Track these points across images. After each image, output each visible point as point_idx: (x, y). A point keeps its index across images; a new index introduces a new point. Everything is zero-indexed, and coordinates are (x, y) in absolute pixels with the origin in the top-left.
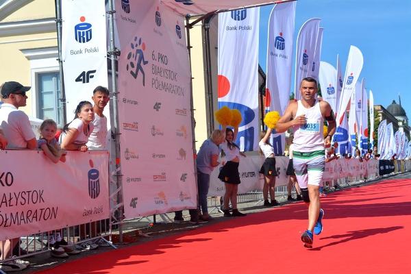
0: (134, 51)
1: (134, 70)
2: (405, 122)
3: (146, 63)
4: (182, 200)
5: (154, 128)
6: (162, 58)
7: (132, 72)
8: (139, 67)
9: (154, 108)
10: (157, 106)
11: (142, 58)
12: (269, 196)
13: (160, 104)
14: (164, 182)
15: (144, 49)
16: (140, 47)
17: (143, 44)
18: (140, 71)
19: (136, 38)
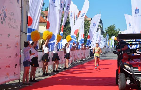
0: (2, 12)
1: (2, 21)
2: (102, 27)
3: (6, 17)
4: (15, 76)
5: (7, 45)
6: (12, 14)
7: (1, 22)
8: (4, 19)
9: (8, 36)
10: (9, 35)
11: (5, 15)
12: (45, 70)
13: (10, 34)
14: (9, 68)
15: (6, 11)
16: (5, 10)
17: (6, 9)
18: (4, 21)
19: (4, 7)
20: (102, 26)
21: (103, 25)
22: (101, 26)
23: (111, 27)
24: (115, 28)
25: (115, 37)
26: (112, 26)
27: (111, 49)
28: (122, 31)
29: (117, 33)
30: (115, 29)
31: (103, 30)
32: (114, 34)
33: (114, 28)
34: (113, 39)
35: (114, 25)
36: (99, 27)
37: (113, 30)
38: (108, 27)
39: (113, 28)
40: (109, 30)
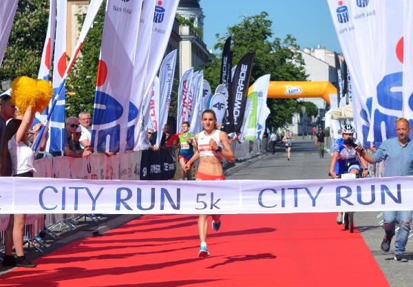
20: (201, 23)
21: (201, 18)
22: (192, 20)
23: (247, 25)
24: (270, 34)
25: (272, 79)
26: (252, 21)
27: (251, 149)
28: (306, 50)
29: (283, 61)
30: (270, 40)
31: (205, 46)
32: (267, 67)
33: (265, 34)
34: (260, 94)
35: (267, 18)
36: (184, 30)
37: (259, 43)
38: (234, 30)
39: (260, 31)
40: (240, 45)
